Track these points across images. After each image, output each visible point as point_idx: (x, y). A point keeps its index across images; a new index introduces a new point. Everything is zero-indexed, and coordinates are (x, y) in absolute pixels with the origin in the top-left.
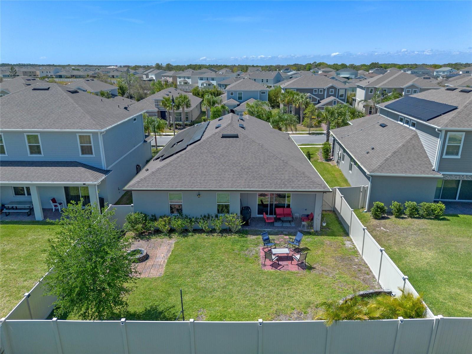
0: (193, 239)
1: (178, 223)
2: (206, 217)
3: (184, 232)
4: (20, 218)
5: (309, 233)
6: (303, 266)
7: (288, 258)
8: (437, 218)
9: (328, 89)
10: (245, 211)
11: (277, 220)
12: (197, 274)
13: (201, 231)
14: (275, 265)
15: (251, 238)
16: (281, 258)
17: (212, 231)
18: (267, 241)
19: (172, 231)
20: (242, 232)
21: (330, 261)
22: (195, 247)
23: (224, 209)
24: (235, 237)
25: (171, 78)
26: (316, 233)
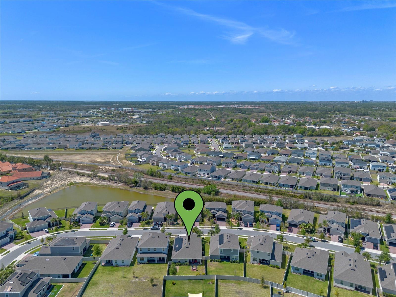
0: (182, 266)
1: (179, 264)
2: (183, 263)
3: (180, 265)
4: (152, 263)
5: (199, 265)
6: (197, 270)
7: (195, 269)
8: (220, 262)
9: (220, 208)
10: (190, 261)
11: (195, 263)
12: (183, 272)
13: (183, 265)
14: (193, 270)
15: (190, 266)
16: (194, 269)
17: (185, 265)
18: (192, 267)
19: (178, 265)
20: (189, 265)
21: (200, 270)
22: (182, 268)
23: (186, 261)
24: (188, 266)
25: (156, 162)
26: (200, 265)
